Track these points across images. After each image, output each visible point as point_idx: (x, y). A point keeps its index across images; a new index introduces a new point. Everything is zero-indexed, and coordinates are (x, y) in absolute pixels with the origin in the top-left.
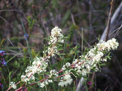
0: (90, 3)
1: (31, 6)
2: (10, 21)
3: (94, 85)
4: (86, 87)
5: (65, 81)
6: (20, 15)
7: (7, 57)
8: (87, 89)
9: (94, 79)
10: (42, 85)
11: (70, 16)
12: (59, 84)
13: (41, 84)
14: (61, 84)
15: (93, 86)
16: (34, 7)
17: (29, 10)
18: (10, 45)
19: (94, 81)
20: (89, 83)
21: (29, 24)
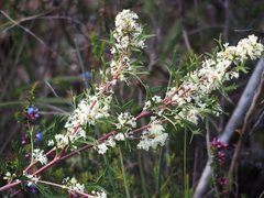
0: (226, 5)
1: (97, 10)
2: (50, 42)
3: (233, 185)
4: (215, 189)
5: (152, 137)
6: (74, 26)
7: (44, 121)
8: (217, 195)
9: (234, 173)
10: (103, 149)
11: (181, 33)
12: (139, 146)
13: (99, 146)
14: (144, 145)
15: (231, 189)
16: (105, 13)
17: (92, 17)
18: (51, 95)
19: (234, 178)
20: (223, 180)
21: (94, 50)
